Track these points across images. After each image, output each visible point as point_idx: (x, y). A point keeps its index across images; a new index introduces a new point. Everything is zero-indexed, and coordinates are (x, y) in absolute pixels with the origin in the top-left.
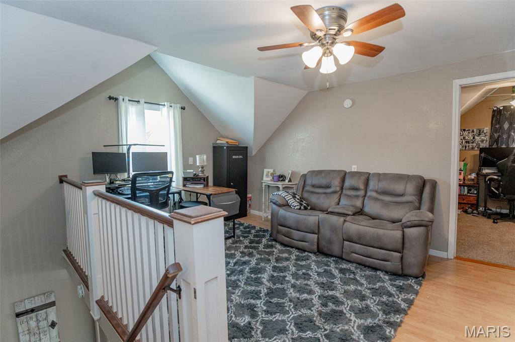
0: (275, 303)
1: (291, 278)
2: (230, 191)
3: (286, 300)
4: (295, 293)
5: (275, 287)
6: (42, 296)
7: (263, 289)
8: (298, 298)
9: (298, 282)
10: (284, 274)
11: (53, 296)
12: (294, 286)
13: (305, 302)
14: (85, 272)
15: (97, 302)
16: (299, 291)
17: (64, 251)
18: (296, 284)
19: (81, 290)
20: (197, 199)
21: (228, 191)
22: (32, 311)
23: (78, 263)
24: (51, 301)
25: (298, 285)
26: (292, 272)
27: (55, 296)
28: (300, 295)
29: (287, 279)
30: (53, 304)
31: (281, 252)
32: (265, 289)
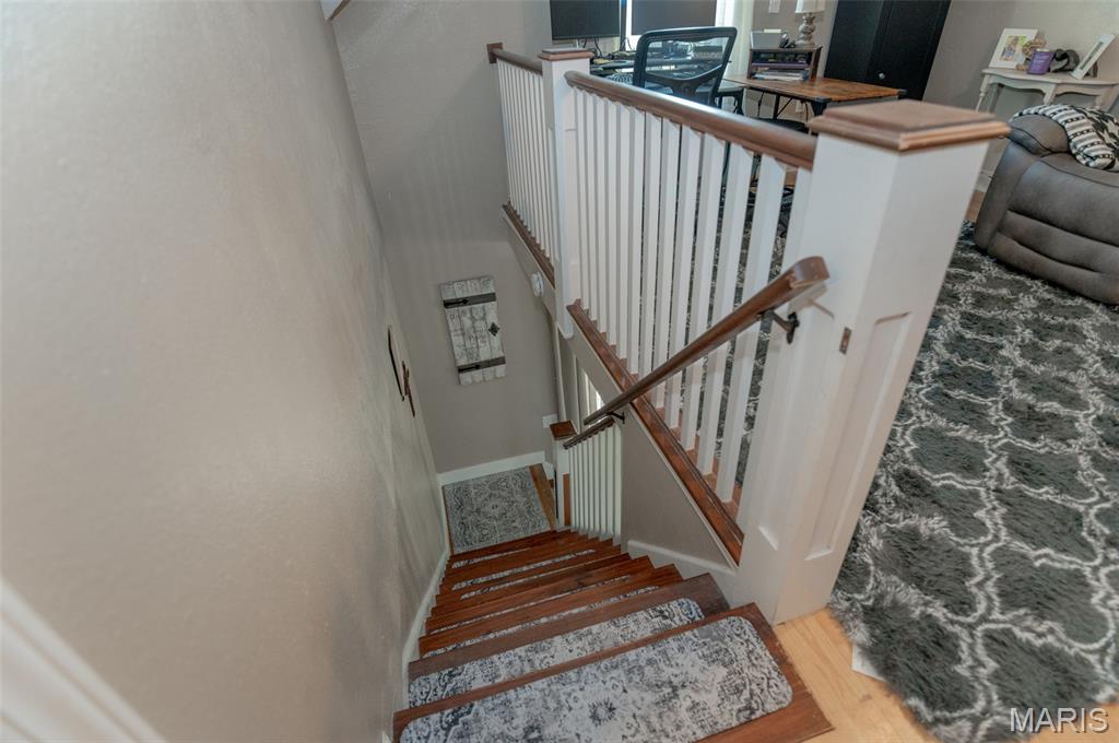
0: (959, 402)
1: (1017, 353)
2: (882, 94)
3: (995, 402)
4: (1023, 392)
5: (965, 364)
6: (476, 281)
7: (930, 361)
8: (1030, 407)
9: (1038, 370)
10: (995, 340)
11: (491, 283)
12: (1020, 375)
13: (1049, 421)
14: (544, 251)
15: (569, 308)
16: (1034, 390)
17: (504, 207)
18: (1029, 372)
19: (538, 281)
20: (776, 114)
21: (876, 94)
22: (465, 302)
23: (530, 233)
24: (489, 292)
25: (1036, 376)
26: (1023, 341)
27: (494, 284)
28: (1038, 400)
29: (1003, 353)
30: (491, 297)
31: (992, 282)
32: (934, 363)
